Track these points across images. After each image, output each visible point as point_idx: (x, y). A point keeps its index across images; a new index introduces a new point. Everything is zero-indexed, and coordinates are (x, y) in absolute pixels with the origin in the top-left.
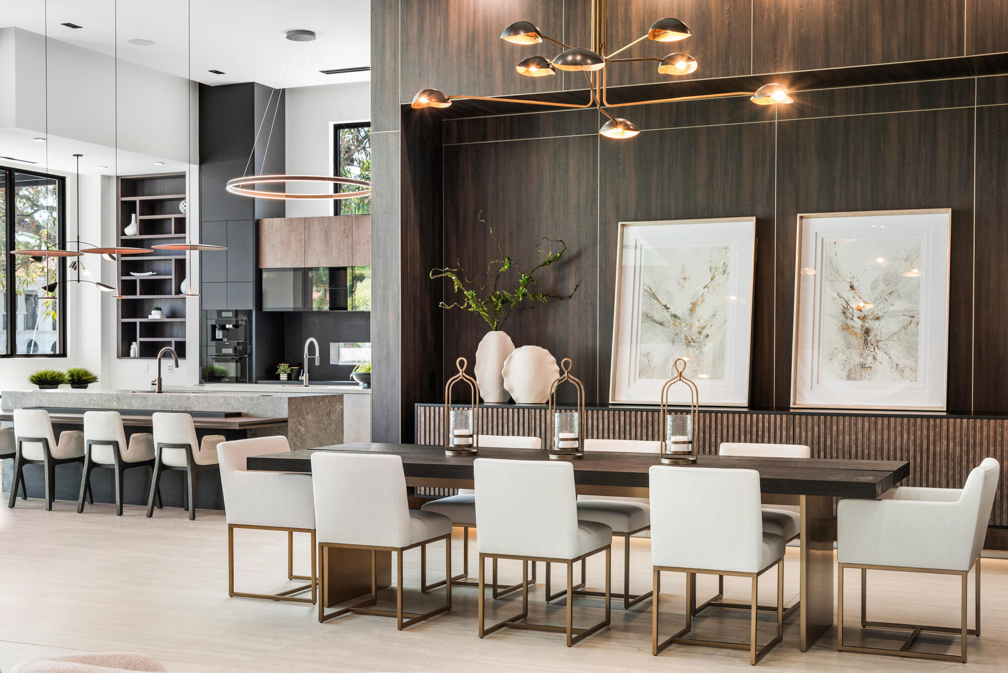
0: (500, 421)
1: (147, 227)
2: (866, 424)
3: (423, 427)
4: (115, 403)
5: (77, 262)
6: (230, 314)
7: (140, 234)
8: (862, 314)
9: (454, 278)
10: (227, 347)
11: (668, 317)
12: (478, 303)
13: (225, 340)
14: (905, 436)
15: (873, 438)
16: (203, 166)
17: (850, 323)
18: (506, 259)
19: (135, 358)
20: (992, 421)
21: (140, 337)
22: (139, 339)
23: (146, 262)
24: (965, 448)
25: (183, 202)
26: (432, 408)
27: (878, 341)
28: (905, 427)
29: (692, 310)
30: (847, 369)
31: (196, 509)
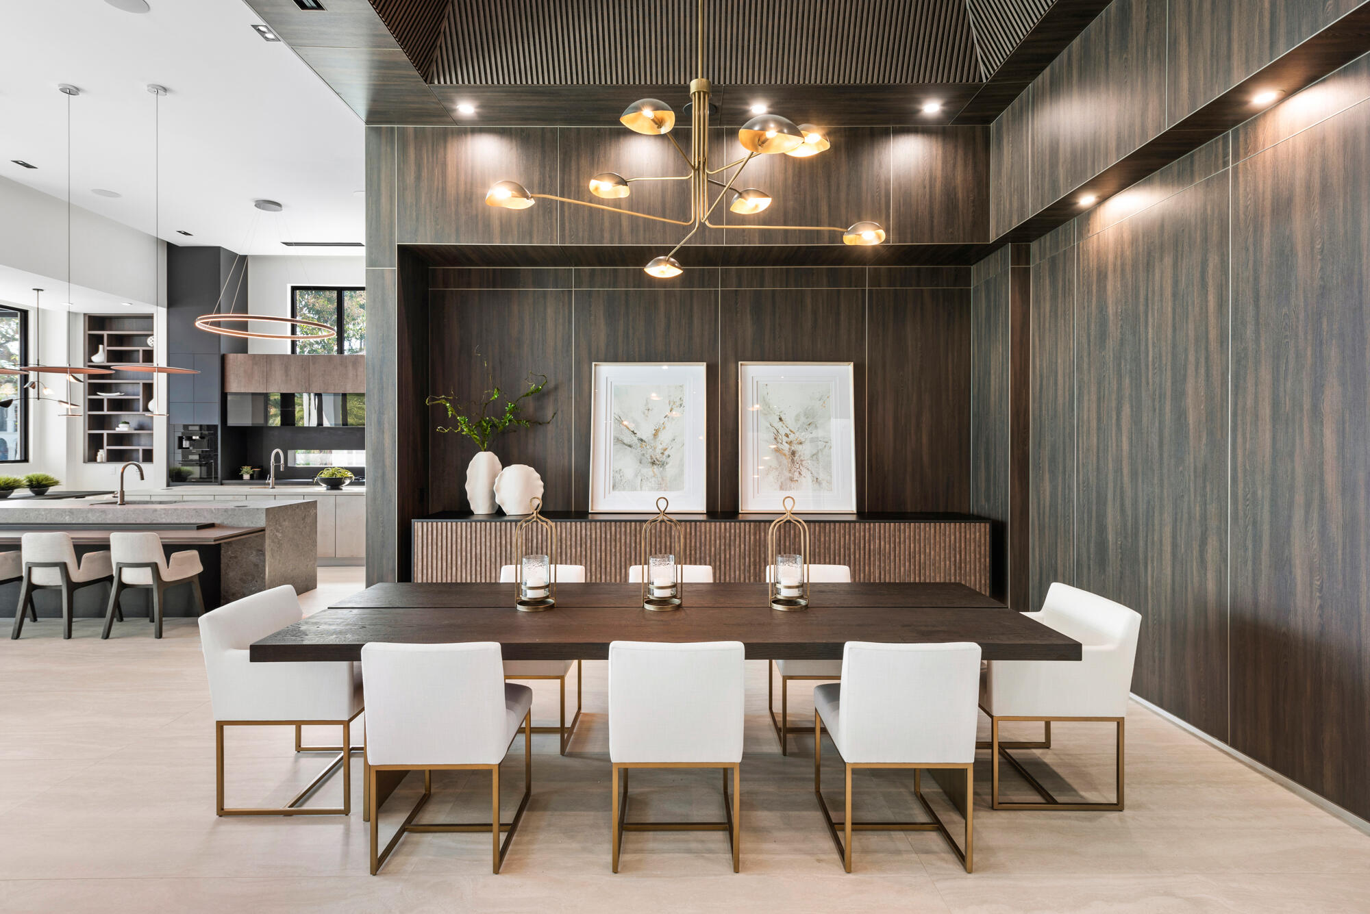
0: (498, 534)
1: (114, 357)
2: (817, 529)
3: (420, 541)
4: (67, 518)
5: (36, 383)
6: (197, 428)
7: (108, 362)
8: (789, 440)
9: (448, 405)
10: (193, 454)
11: (635, 439)
12: (469, 428)
13: (191, 448)
14: (847, 537)
15: (822, 539)
16: (171, 309)
17: (781, 446)
18: (496, 390)
19: (102, 462)
20: (912, 524)
21: (108, 445)
22: (106, 447)
23: (113, 385)
24: (892, 545)
25: (151, 337)
26: (430, 524)
27: (802, 461)
28: (847, 530)
29: (655, 435)
30: (779, 482)
31: (164, 619)
